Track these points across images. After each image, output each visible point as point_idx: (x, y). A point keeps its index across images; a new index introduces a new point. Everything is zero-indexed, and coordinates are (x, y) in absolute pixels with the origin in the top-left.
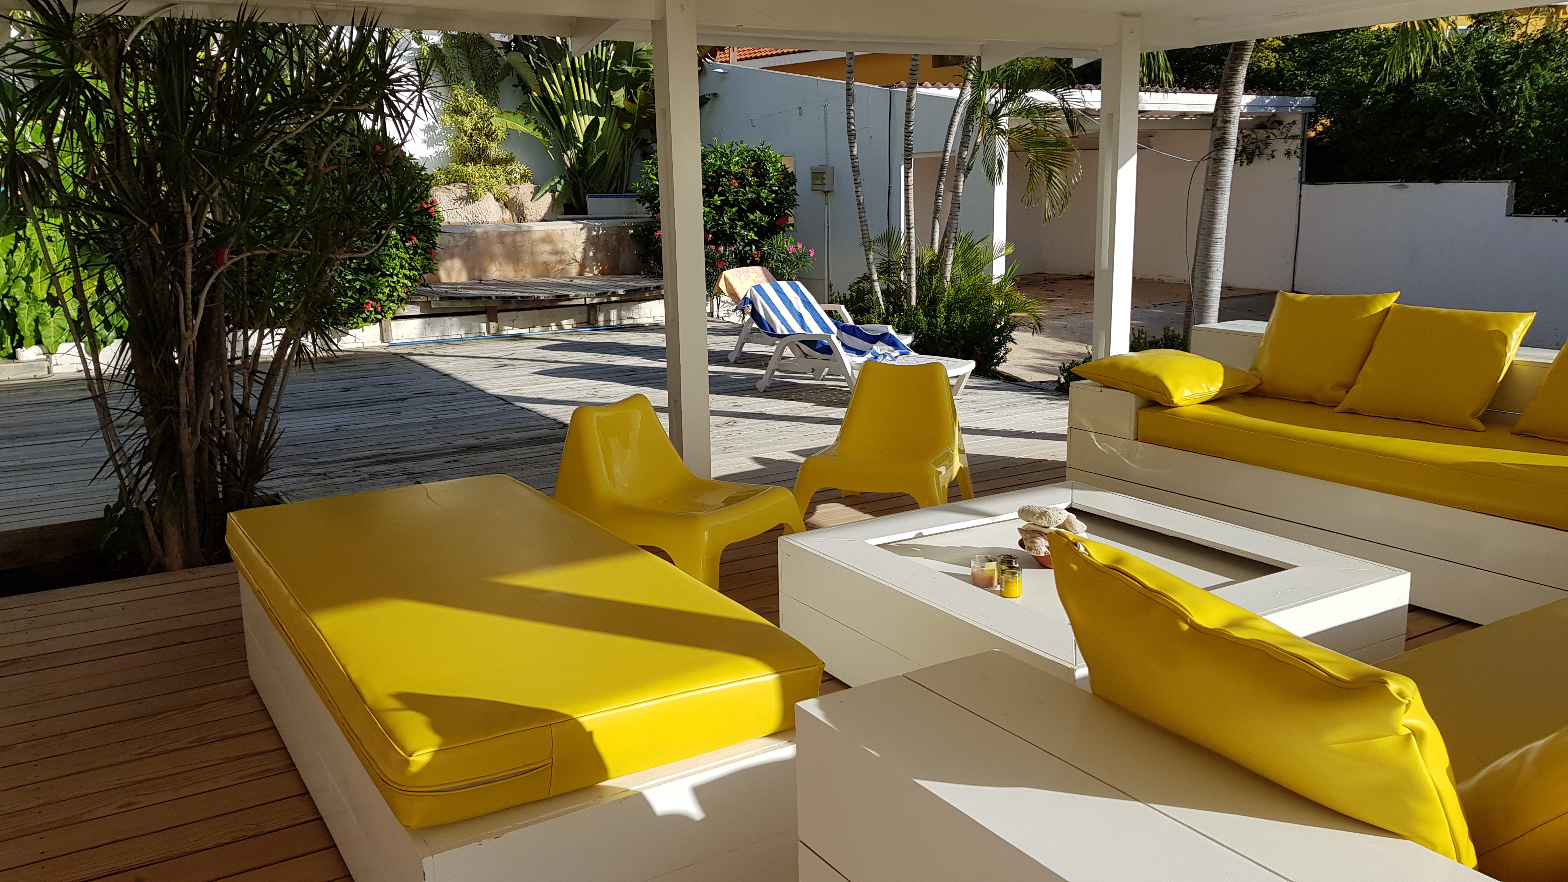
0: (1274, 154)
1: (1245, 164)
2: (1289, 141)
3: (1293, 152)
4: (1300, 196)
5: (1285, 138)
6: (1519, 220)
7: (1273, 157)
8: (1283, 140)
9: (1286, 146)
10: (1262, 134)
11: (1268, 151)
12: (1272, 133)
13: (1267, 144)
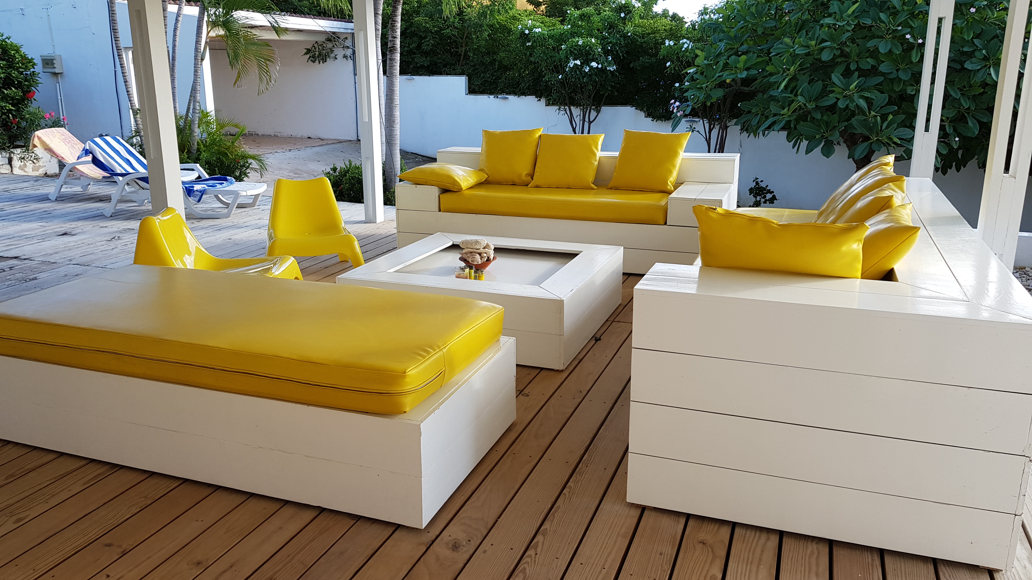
0: (337, 57)
1: (321, 62)
2: (346, 49)
3: (349, 56)
4: (355, 83)
5: (343, 48)
6: (472, 97)
7: (336, 59)
8: (342, 49)
9: (344, 52)
10: (330, 45)
11: (332, 55)
12: (335, 44)
13: (332, 51)
